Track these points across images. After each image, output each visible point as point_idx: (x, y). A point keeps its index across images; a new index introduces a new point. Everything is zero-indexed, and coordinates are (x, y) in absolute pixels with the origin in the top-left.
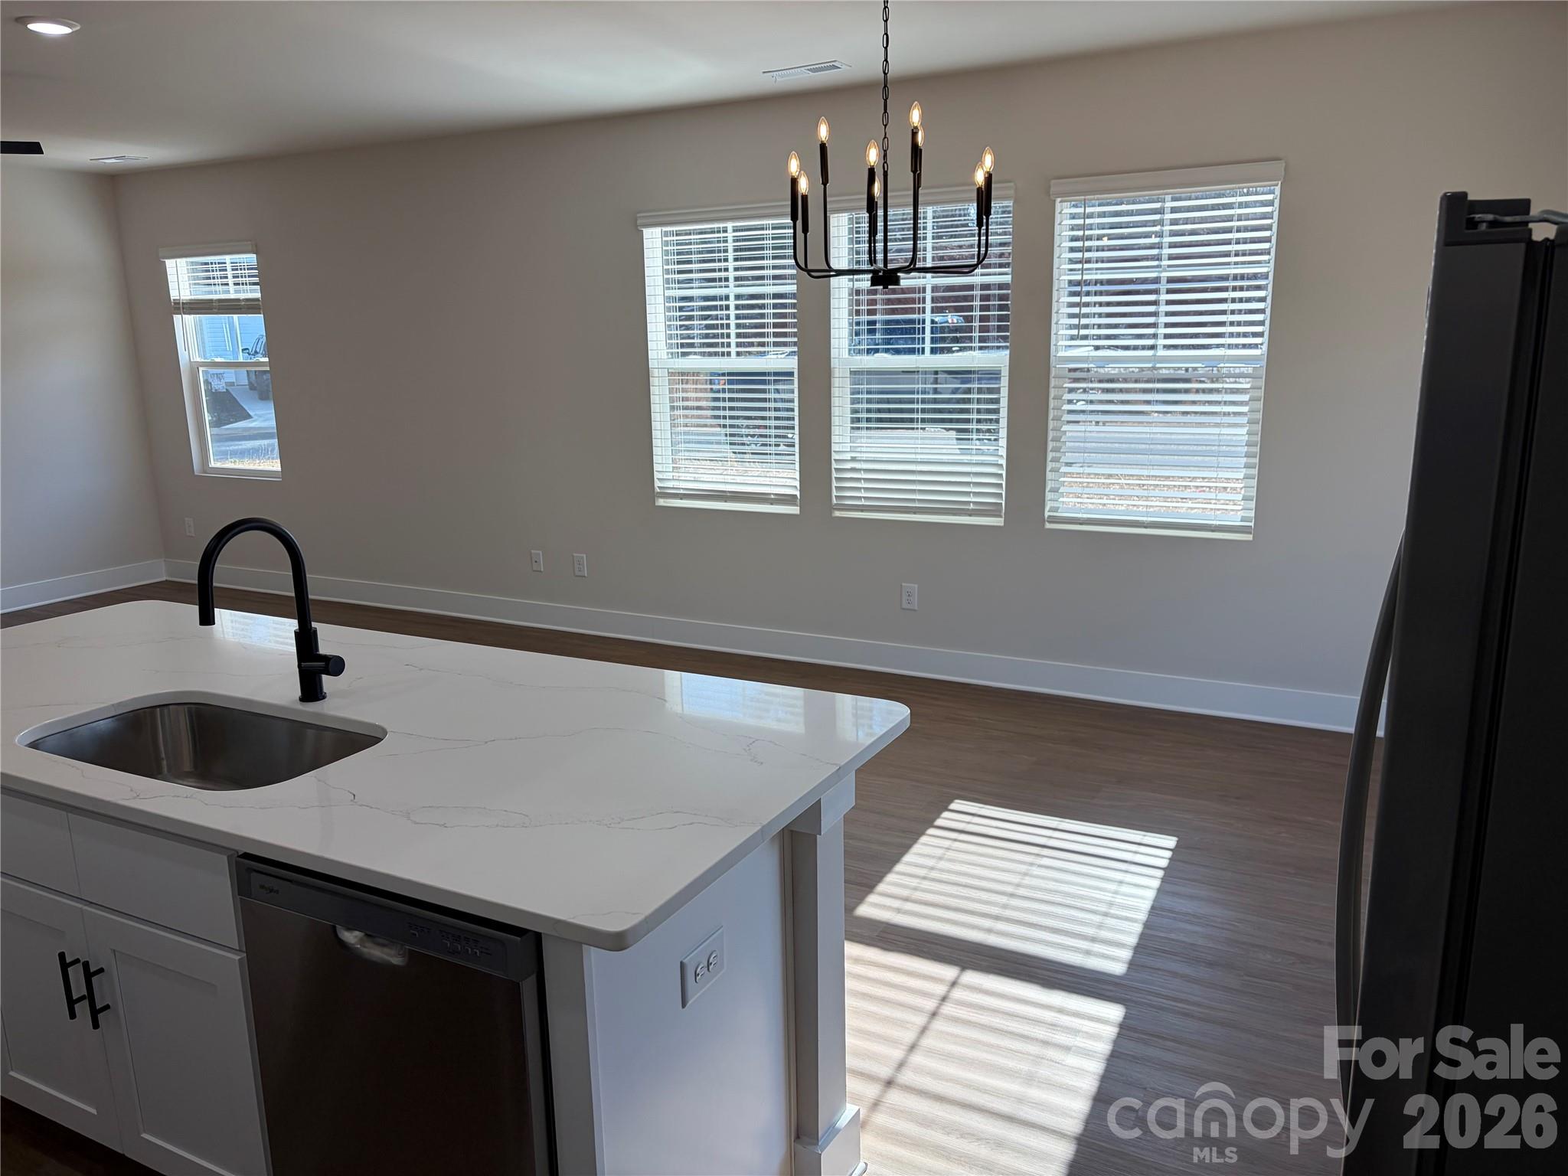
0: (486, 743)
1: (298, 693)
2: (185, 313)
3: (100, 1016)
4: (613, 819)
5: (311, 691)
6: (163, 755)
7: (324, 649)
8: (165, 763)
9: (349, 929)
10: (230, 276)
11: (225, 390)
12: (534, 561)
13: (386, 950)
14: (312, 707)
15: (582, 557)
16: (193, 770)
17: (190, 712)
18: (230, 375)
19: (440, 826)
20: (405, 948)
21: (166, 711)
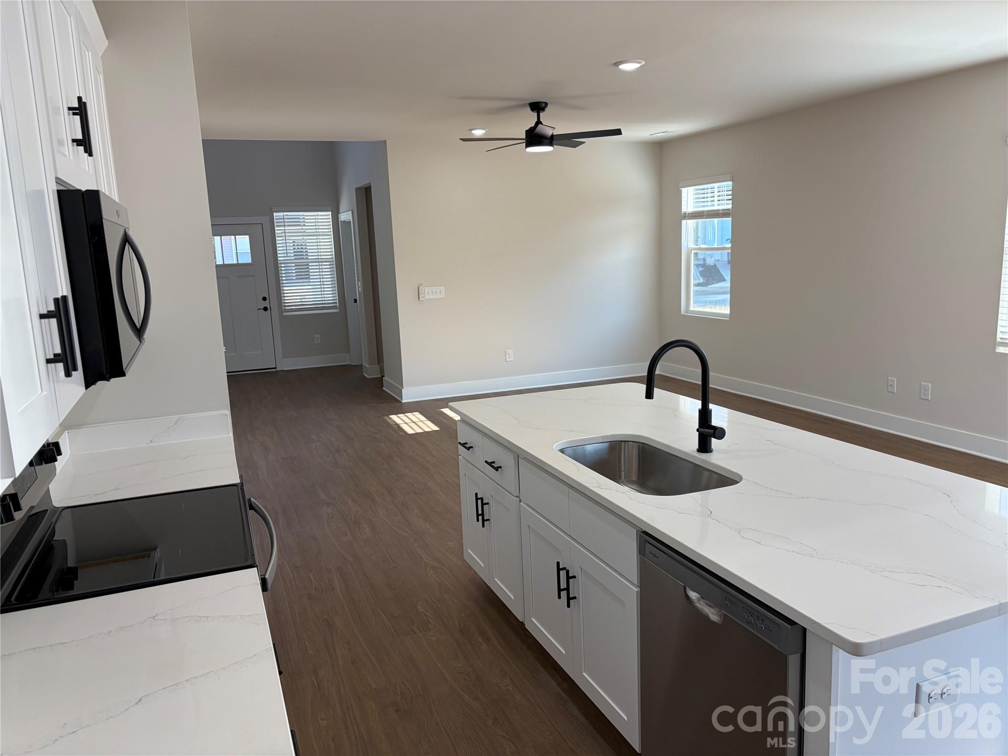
0: (803, 498)
1: (697, 446)
2: (688, 219)
3: (571, 601)
4: (877, 568)
5: (704, 446)
6: (623, 469)
7: (715, 422)
8: (623, 473)
9: (693, 590)
10: (716, 196)
11: (713, 264)
12: (889, 385)
13: (712, 610)
14: (703, 456)
15: (928, 386)
16: (637, 480)
17: (639, 446)
18: (717, 255)
19: (757, 542)
20: (722, 612)
21: (627, 444)
